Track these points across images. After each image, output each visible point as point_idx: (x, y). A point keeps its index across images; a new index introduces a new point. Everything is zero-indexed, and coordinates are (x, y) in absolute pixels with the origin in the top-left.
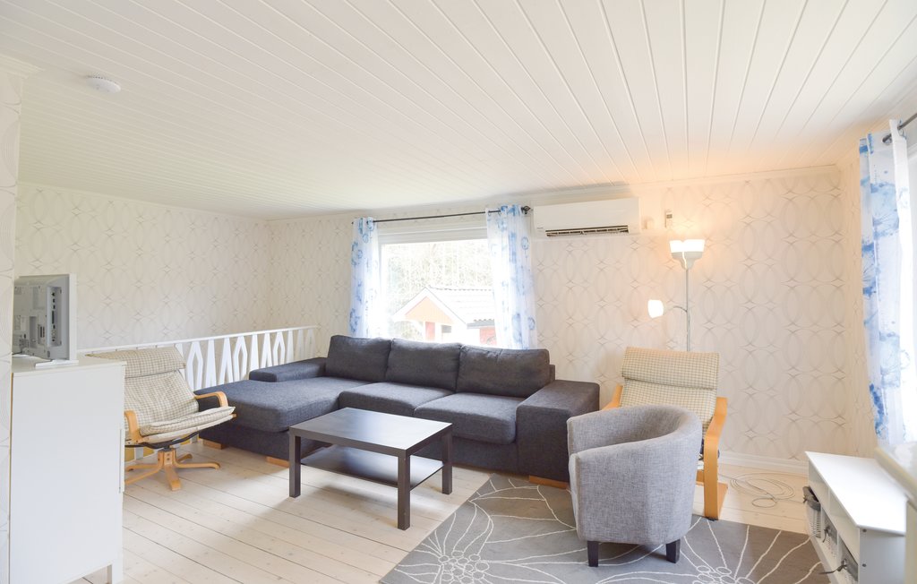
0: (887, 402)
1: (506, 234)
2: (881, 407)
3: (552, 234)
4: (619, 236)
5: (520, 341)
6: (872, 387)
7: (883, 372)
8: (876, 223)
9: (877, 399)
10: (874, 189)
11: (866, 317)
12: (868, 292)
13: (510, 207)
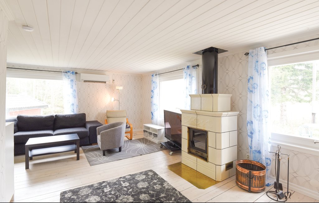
0: (153, 114)
1: (69, 80)
2: (153, 115)
3: (85, 81)
4: (104, 84)
5: (73, 112)
6: (152, 112)
7: (154, 110)
8: (154, 87)
9: (152, 114)
10: (154, 82)
11: (151, 102)
12: (152, 98)
13: (71, 72)
